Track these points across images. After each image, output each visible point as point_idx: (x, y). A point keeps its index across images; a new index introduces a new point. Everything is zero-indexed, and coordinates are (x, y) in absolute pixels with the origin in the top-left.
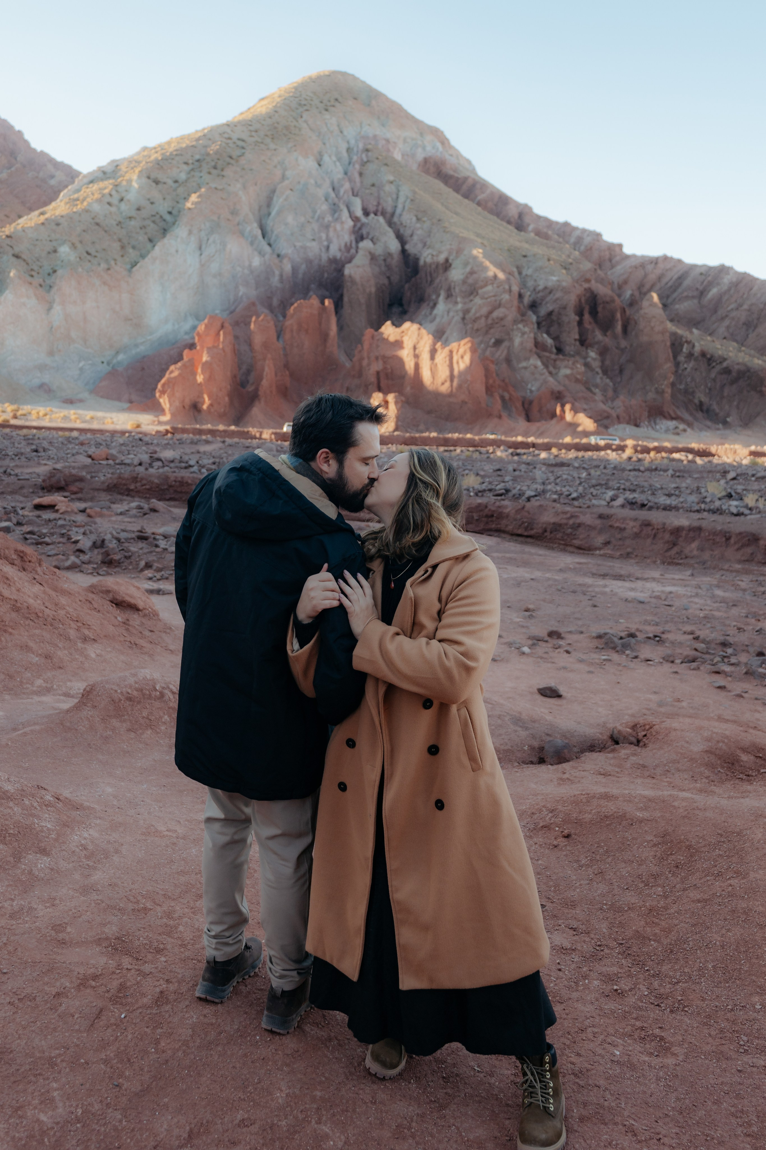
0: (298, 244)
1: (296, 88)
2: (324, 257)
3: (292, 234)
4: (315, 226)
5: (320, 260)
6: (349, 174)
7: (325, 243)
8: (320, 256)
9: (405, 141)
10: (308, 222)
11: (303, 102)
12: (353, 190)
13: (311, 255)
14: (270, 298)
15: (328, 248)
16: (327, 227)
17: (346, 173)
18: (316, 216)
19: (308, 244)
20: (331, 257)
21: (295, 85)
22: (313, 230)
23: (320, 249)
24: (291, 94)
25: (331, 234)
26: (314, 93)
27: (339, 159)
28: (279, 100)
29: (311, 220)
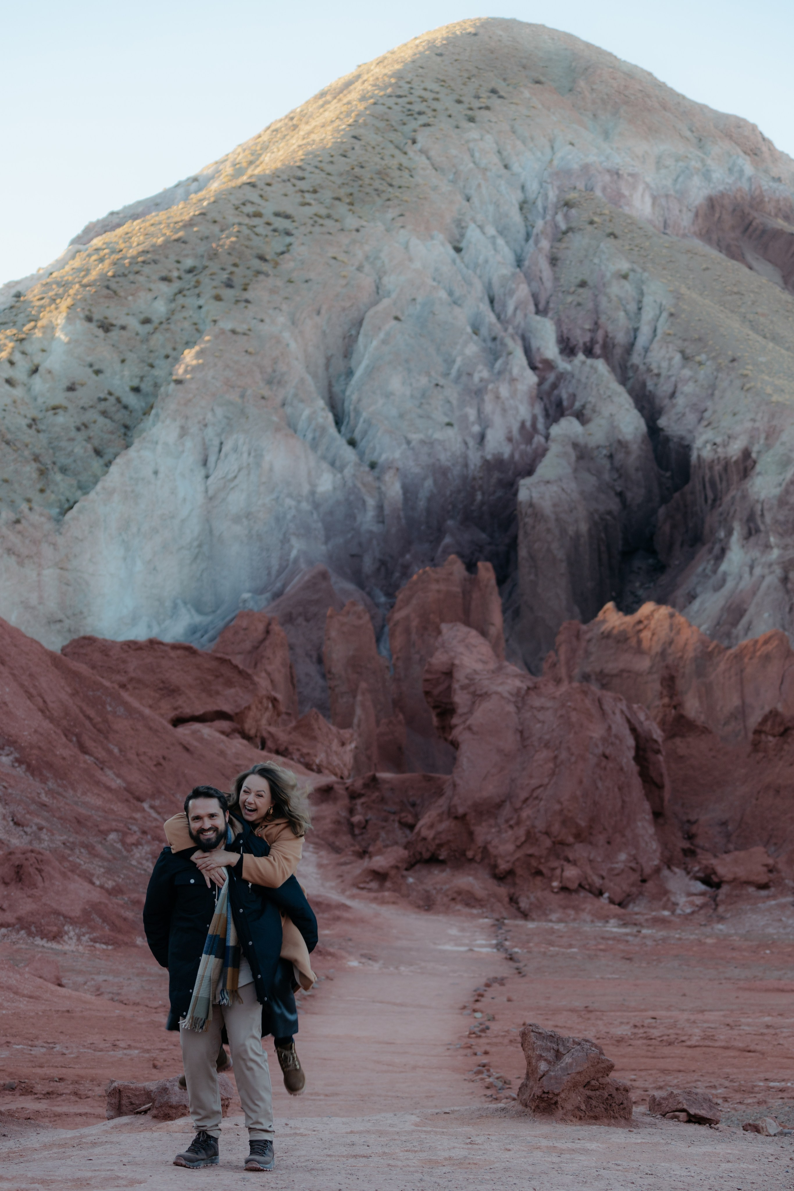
0: (416, 437)
1: (399, 75)
2: (475, 459)
3: (401, 416)
4: (452, 393)
5: (466, 465)
6: (526, 263)
7: (476, 429)
8: (466, 457)
9: (659, 163)
10: (437, 385)
11: (417, 108)
12: (535, 297)
13: (444, 458)
14: (356, 557)
15: (482, 438)
16: (479, 393)
17: (519, 262)
18: (454, 372)
19: (438, 435)
20: (489, 457)
21: (397, 67)
22: (449, 402)
23: (466, 443)
24: (389, 90)
25: (489, 407)
26: (442, 82)
27: (502, 232)
28: (361, 107)
29: (442, 382)
